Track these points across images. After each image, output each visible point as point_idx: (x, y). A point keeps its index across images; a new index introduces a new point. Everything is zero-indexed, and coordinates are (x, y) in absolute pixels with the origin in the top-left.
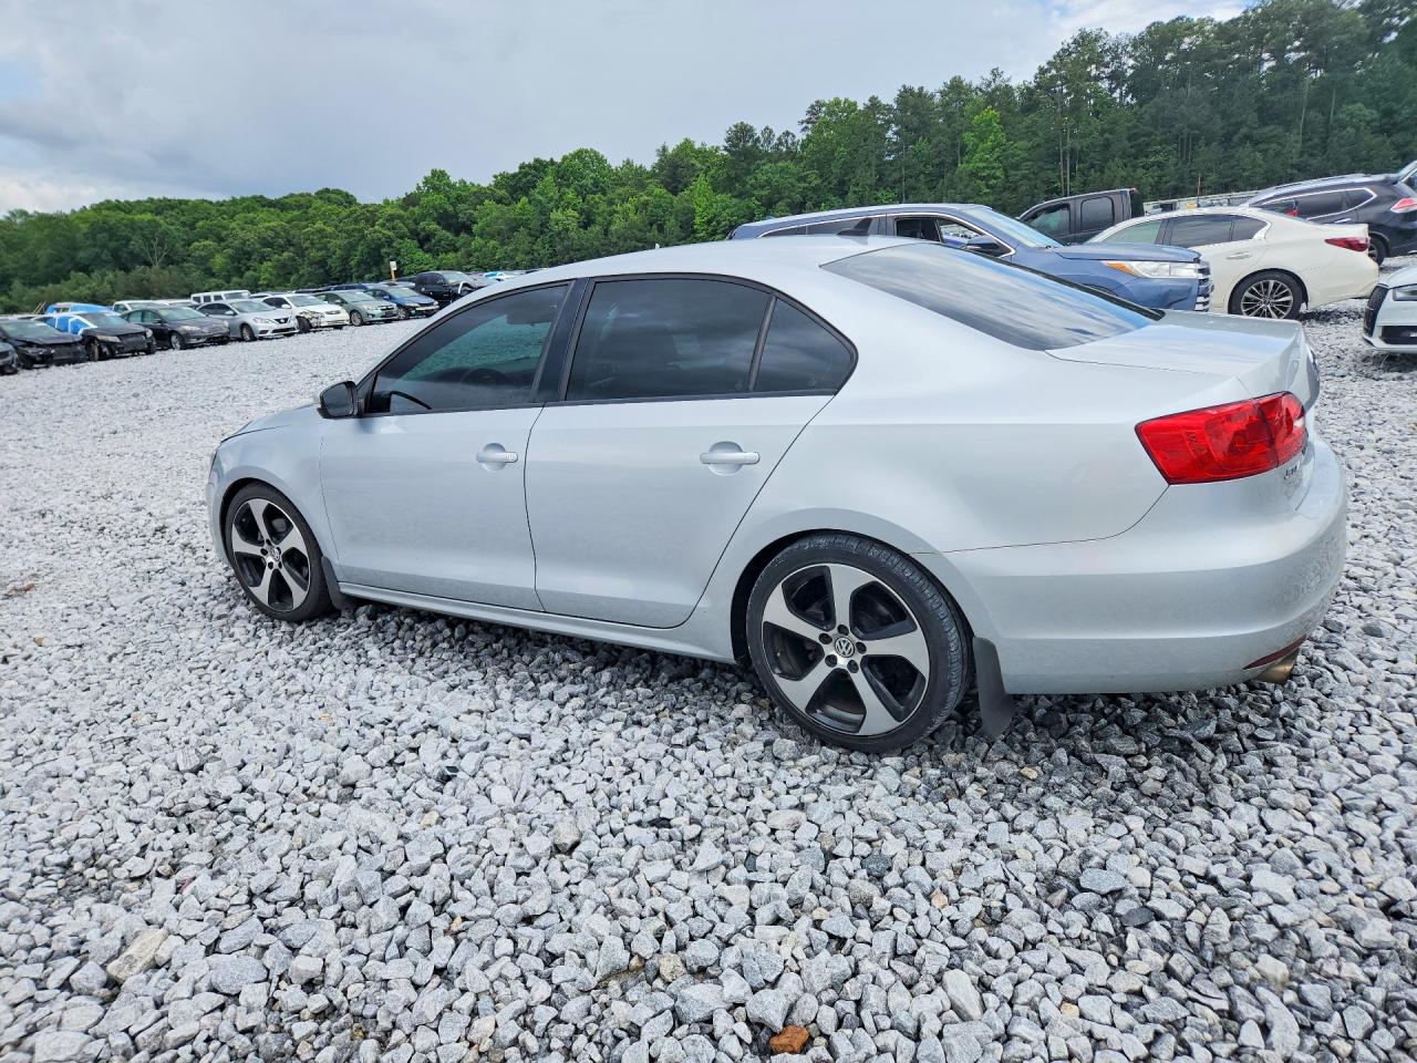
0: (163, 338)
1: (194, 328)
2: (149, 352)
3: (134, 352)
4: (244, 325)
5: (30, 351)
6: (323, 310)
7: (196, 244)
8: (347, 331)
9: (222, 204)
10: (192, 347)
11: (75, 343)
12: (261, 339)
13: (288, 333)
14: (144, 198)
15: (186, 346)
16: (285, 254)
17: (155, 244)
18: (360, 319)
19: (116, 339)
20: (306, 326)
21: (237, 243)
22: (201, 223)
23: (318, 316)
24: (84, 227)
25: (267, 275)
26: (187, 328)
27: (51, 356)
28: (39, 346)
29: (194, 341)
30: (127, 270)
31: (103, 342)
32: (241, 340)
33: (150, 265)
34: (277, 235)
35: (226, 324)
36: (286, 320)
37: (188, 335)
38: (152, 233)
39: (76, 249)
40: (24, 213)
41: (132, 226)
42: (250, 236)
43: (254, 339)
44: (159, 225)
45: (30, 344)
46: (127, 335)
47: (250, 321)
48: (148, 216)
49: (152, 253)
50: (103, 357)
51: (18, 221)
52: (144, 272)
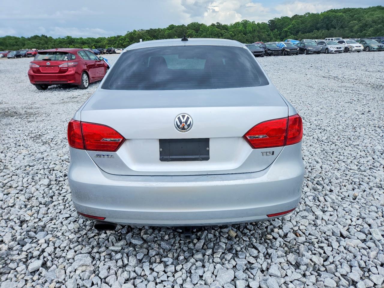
0: (302, 51)
1: (311, 49)
2: (297, 54)
3: (294, 54)
4: (327, 49)
5: (268, 51)
6: (356, 45)
7: (352, 22)
8: (362, 53)
9: (365, 9)
10: (309, 54)
11: (280, 50)
12: (330, 53)
13: (340, 52)
14: (342, 8)
15: (307, 54)
16: (379, 26)
17: (339, 22)
18: (368, 49)
19: (289, 50)
20: (347, 50)
21: (364, 22)
22: (356, 15)
23: (352, 47)
24: (322, 17)
25: (370, 32)
26: (309, 48)
27: (273, 53)
28: (271, 51)
29: (310, 52)
30: (328, 30)
31: (286, 51)
32: (325, 53)
33: (335, 28)
34: (379, 19)
35: (321, 48)
36: (340, 48)
37: (309, 50)
38: (340, 19)
39: (317, 24)
40: (309, 13)
41: (335, 17)
42: (370, 19)
43: (328, 53)
44: (343, 16)
45: (269, 50)
46: (292, 49)
47: (329, 48)
48: (341, 14)
49: (338, 25)
50: (285, 55)
51: (307, 15)
52: (333, 30)
